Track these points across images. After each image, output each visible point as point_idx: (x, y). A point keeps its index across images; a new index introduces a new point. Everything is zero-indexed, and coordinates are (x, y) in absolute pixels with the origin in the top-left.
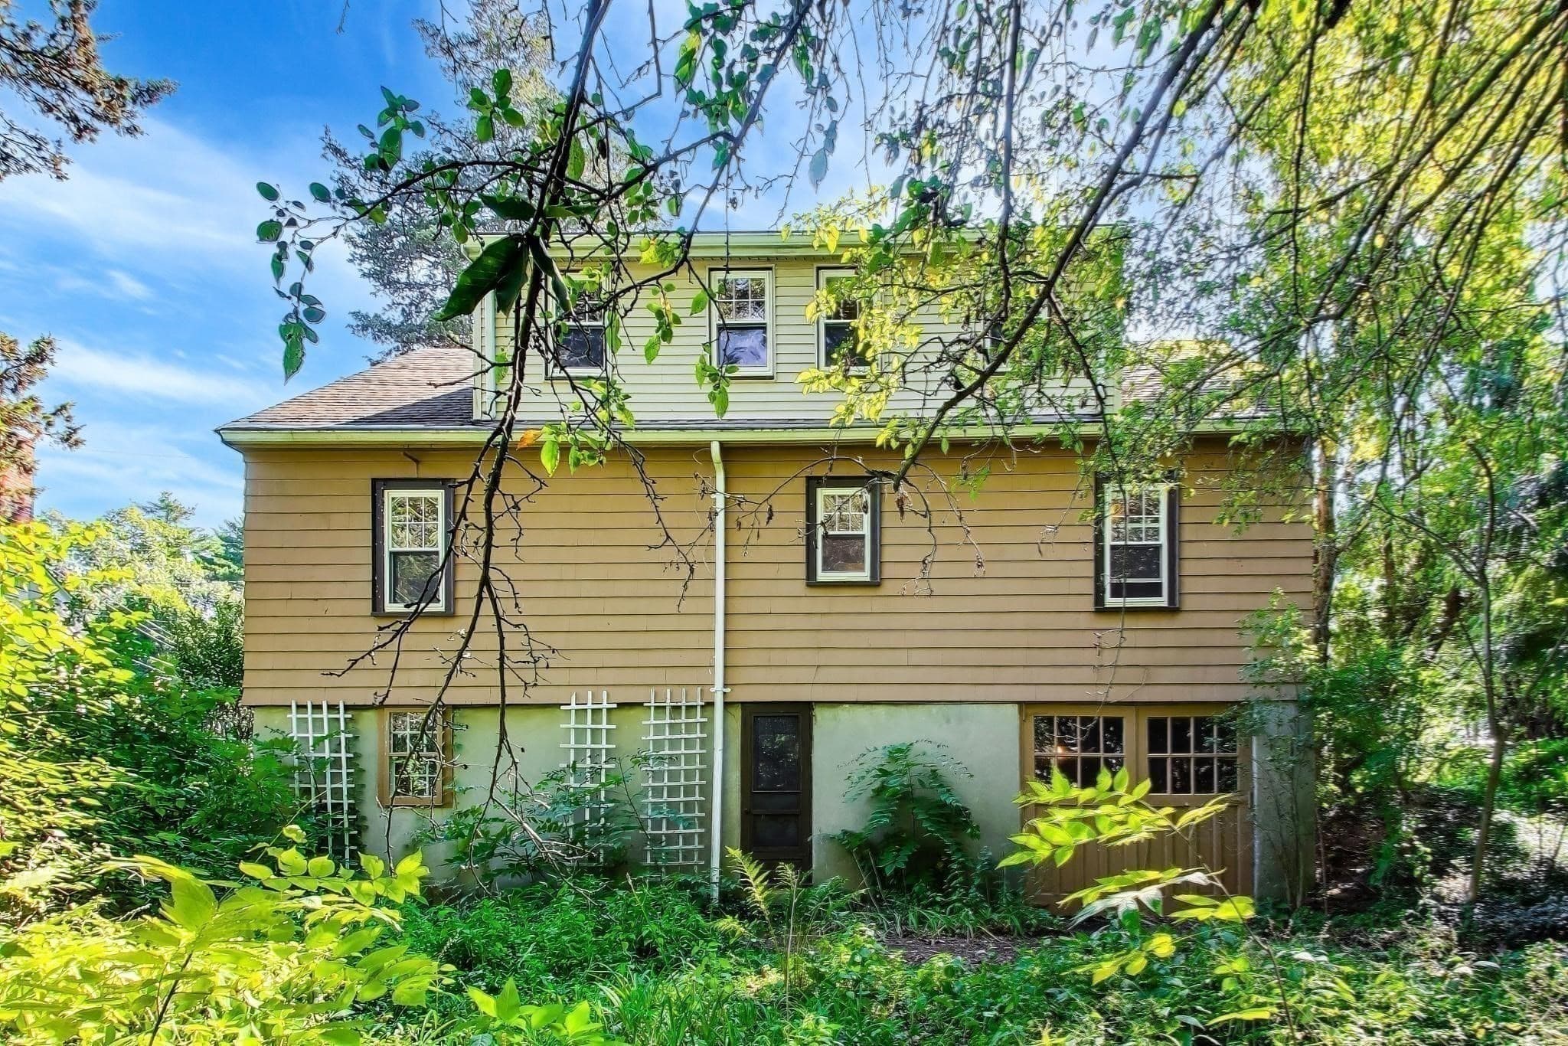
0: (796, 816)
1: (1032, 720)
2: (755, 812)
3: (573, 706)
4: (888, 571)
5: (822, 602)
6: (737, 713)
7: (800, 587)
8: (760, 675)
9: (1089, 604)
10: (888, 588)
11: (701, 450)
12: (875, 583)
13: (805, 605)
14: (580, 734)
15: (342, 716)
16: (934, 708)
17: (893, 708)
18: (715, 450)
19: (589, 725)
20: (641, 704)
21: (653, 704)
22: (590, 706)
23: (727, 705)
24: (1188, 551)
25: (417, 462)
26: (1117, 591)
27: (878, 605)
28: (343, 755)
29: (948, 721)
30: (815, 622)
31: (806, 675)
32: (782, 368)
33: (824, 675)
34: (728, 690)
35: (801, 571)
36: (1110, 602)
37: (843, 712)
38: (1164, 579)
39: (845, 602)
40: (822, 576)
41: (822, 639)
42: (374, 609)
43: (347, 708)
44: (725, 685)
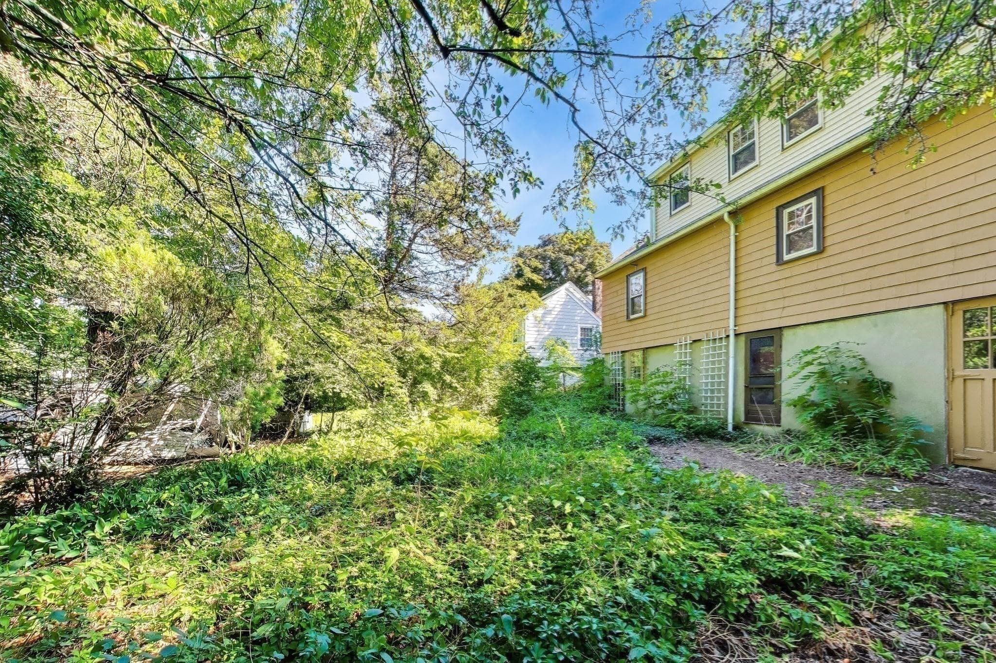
0: (773, 388)
1: (959, 314)
2: (751, 386)
3: (678, 344)
4: (829, 242)
5: (786, 271)
6: (742, 339)
7: (774, 267)
8: (753, 318)
10: (829, 251)
11: (720, 221)
12: (821, 250)
13: (776, 276)
14: (680, 354)
15: (620, 355)
16: (864, 319)
17: (833, 323)
18: (726, 217)
19: (683, 350)
20: (701, 340)
21: (705, 339)
22: (684, 343)
23: (736, 335)
25: (637, 265)
27: (824, 263)
28: (620, 367)
29: (876, 326)
30: (783, 284)
31: (776, 313)
32: (763, 158)
33: (786, 312)
34: (737, 328)
35: (774, 258)
37: (800, 331)
39: (800, 267)
40: (787, 257)
41: (786, 292)
42: (627, 318)
43: (622, 352)
44: (735, 326)
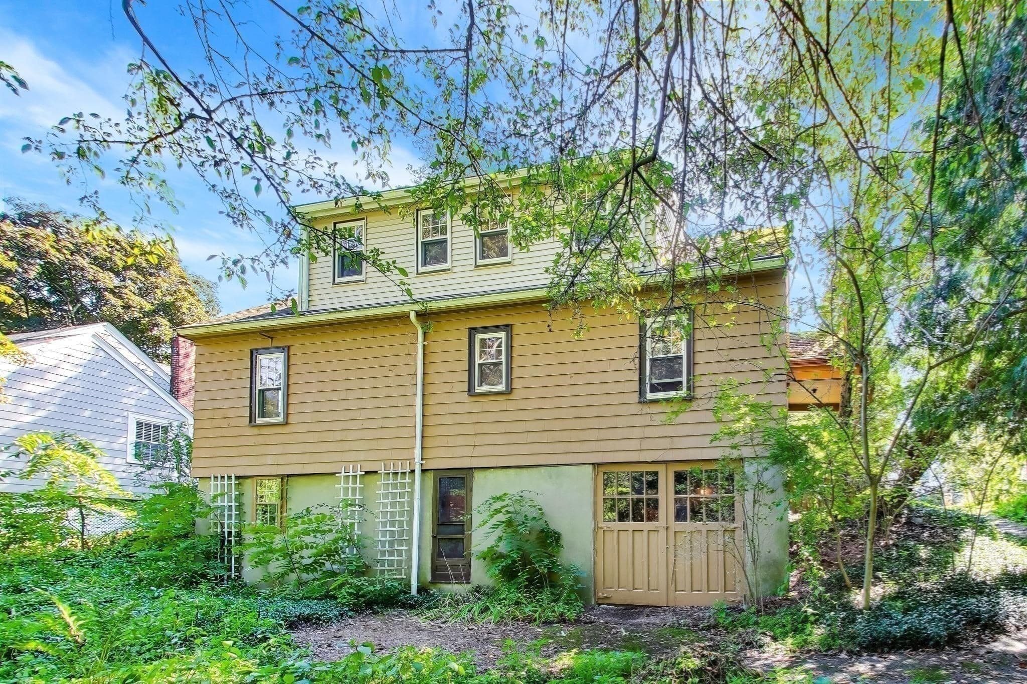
0: (463, 539)
1: (601, 474)
2: (439, 537)
3: (343, 474)
4: (516, 384)
5: (477, 405)
6: (430, 477)
7: (465, 397)
8: (443, 452)
9: (635, 397)
10: (516, 394)
11: (403, 318)
12: (509, 391)
13: (467, 408)
14: (346, 489)
15: (233, 482)
16: (543, 469)
17: (518, 470)
18: (413, 316)
19: (350, 485)
20: (376, 472)
21: (383, 471)
22: (351, 473)
23: (424, 471)
24: (699, 358)
25: (272, 338)
26: (654, 389)
27: (511, 405)
28: (233, 504)
29: (550, 477)
30: (474, 418)
31: (467, 451)
32: (455, 264)
33: (478, 451)
34: (424, 462)
35: (465, 387)
36: (650, 396)
37: (490, 474)
38: (684, 379)
39: (490, 404)
40: (478, 389)
41: (479, 429)
42: (250, 422)
43: (237, 478)
44: (422, 459)
